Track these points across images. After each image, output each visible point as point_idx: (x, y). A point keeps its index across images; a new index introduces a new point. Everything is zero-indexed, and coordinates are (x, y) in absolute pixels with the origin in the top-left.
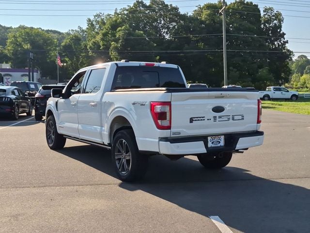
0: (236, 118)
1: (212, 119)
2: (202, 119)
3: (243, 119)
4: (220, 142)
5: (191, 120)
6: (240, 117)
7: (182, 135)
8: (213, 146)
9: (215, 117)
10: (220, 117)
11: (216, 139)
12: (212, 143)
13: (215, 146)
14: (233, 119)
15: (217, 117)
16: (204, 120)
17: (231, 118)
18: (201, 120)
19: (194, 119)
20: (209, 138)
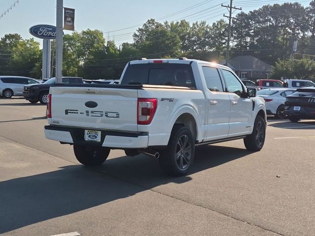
0: (109, 115)
1: (85, 113)
2: (75, 111)
3: (118, 117)
4: (96, 137)
5: (67, 112)
6: (115, 115)
7: (61, 124)
8: (90, 139)
9: (87, 112)
10: (92, 112)
11: (93, 133)
12: (89, 136)
13: (92, 139)
14: (107, 116)
15: (90, 112)
16: (77, 113)
17: (104, 115)
18: (75, 113)
19: (69, 111)
20: (86, 132)
